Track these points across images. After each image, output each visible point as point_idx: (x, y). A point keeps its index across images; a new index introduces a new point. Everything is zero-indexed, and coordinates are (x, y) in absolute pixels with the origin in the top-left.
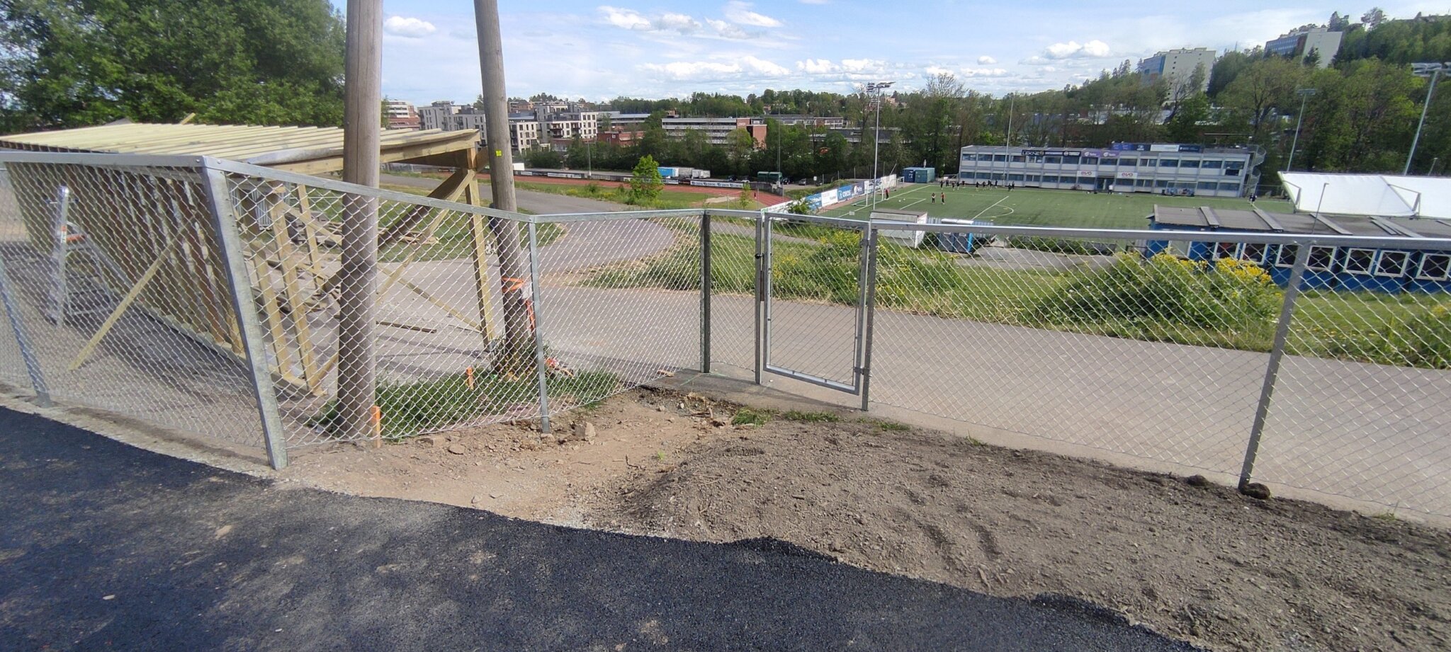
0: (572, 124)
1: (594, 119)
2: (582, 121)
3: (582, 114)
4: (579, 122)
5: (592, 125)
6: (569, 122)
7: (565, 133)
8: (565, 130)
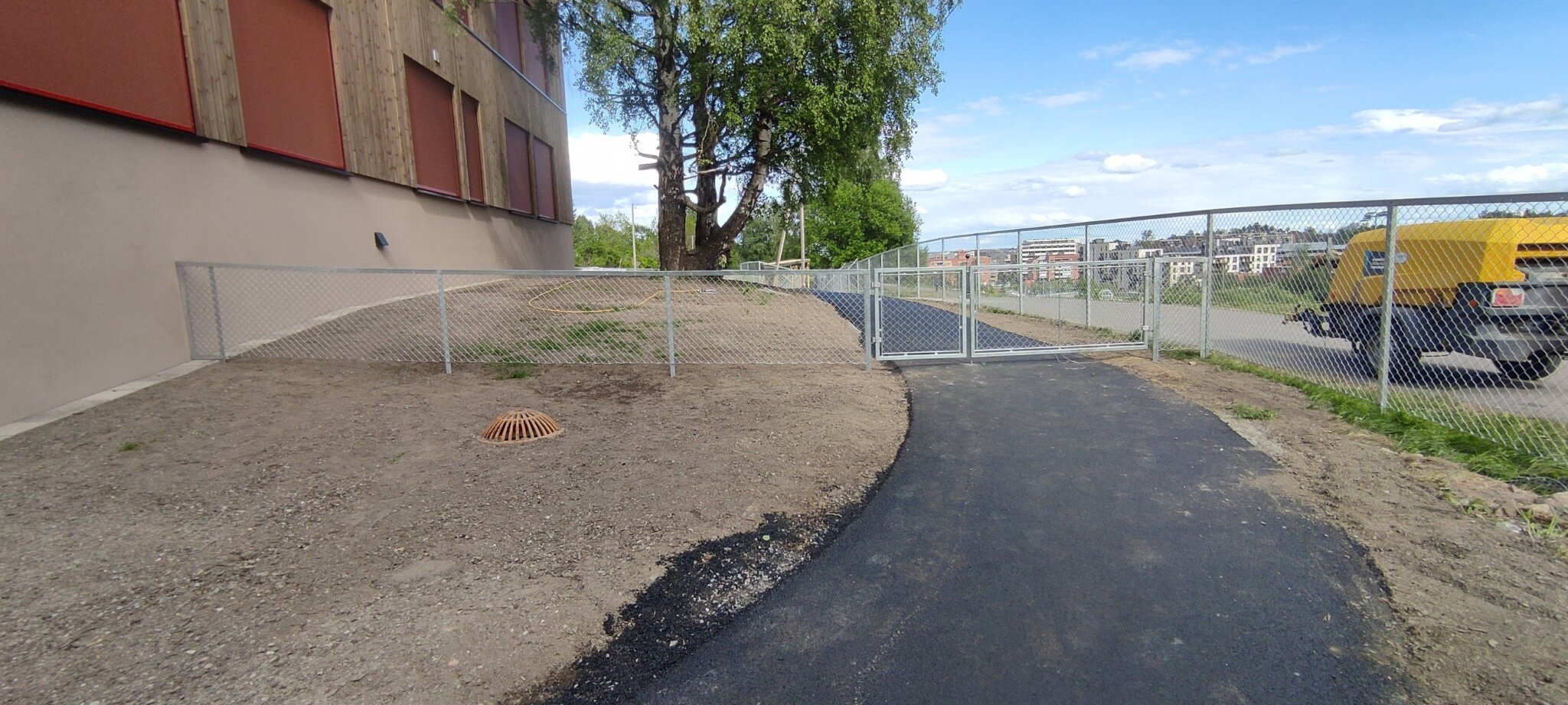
0: (1241, 258)
1: (1273, 251)
2: (1256, 255)
3: (1257, 247)
4: (1251, 255)
5: (1270, 258)
6: (1238, 256)
7: (1231, 268)
8: (1231, 264)
